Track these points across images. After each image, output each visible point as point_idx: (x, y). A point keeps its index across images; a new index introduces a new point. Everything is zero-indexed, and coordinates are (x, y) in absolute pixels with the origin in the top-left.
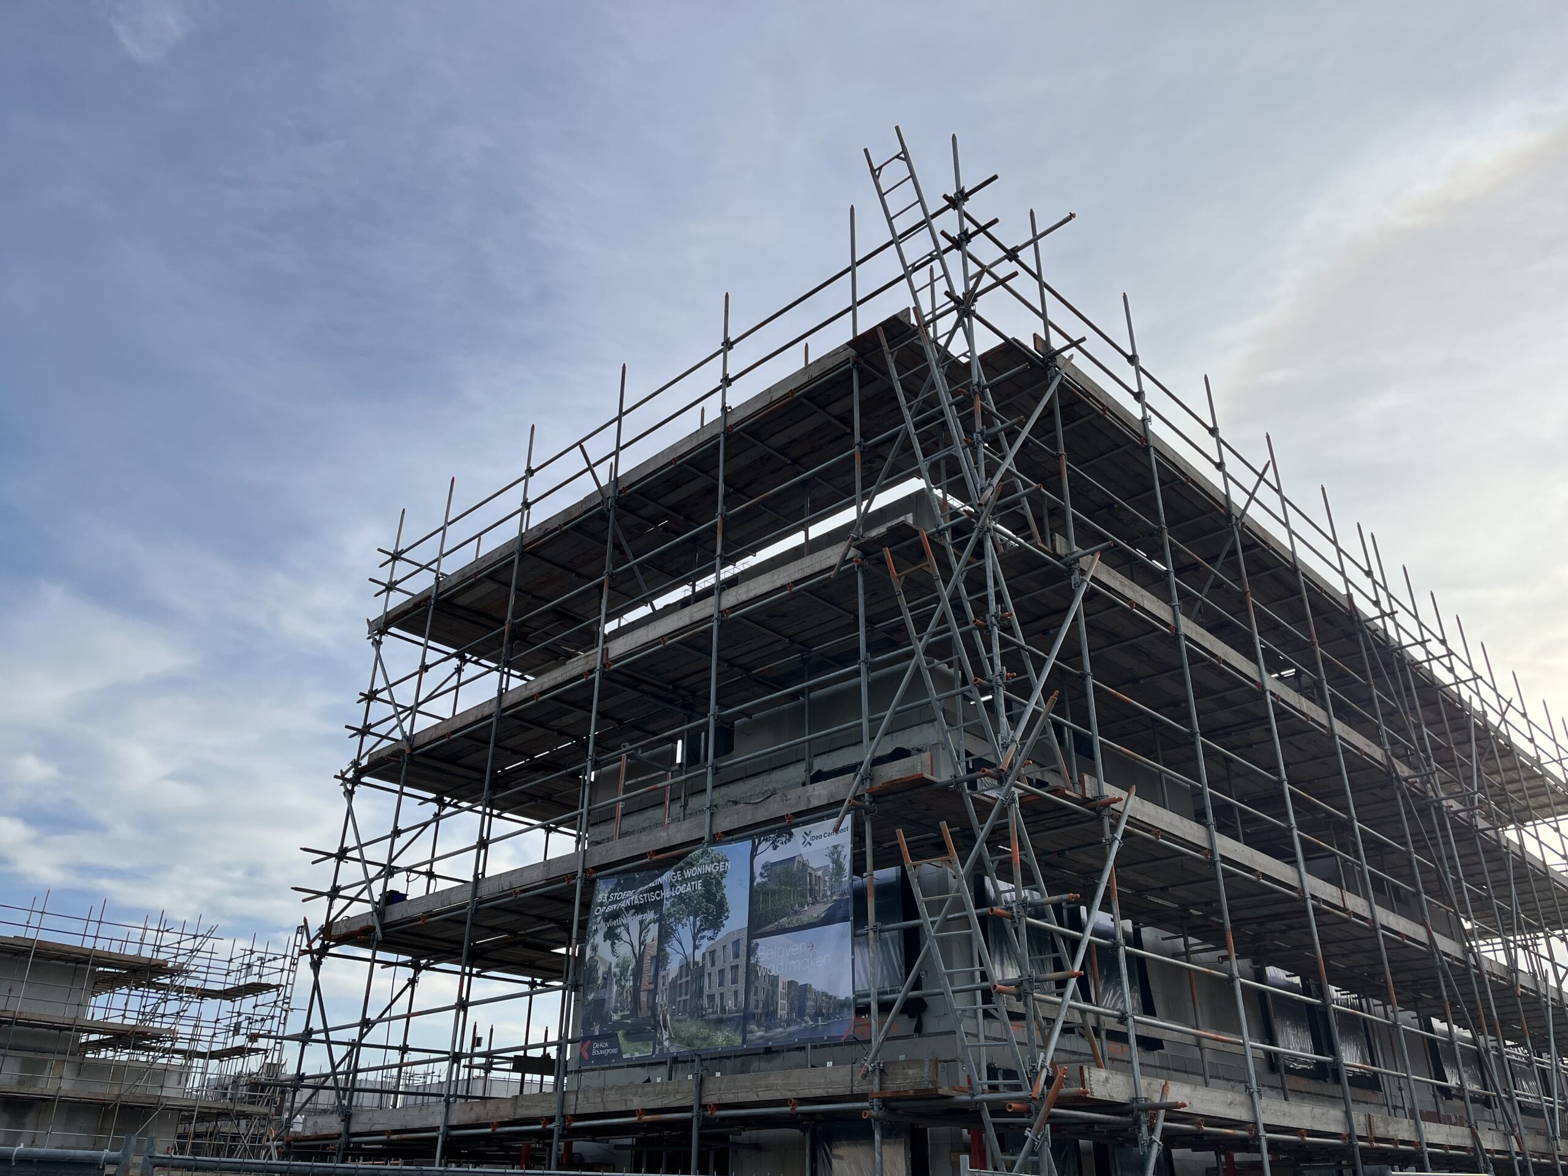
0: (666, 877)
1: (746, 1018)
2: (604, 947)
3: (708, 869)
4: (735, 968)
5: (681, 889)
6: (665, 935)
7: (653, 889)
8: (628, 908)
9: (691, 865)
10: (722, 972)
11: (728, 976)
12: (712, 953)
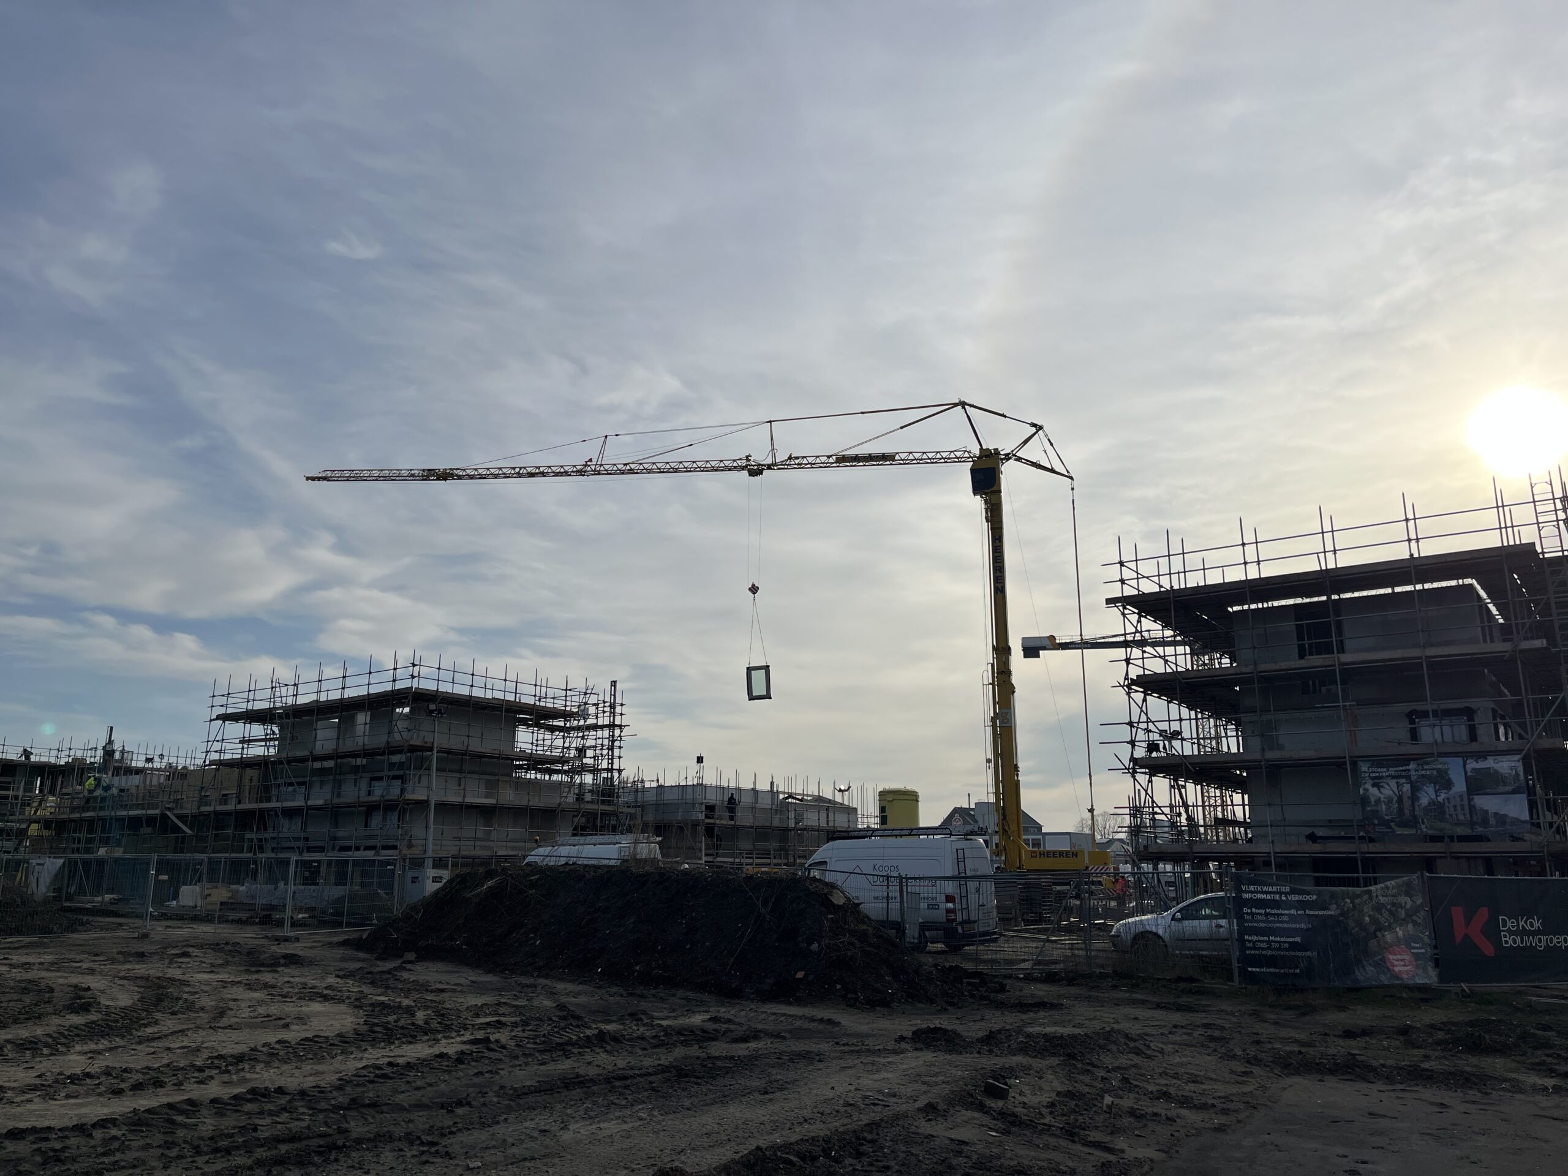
0: (1412, 766)
1: (1472, 824)
2: (1374, 791)
3: (1440, 766)
4: (1462, 806)
5: (1423, 772)
6: (1415, 789)
7: (1405, 771)
8: (1387, 776)
9: (1428, 763)
10: (1455, 806)
11: (1459, 808)
12: (1448, 799)
